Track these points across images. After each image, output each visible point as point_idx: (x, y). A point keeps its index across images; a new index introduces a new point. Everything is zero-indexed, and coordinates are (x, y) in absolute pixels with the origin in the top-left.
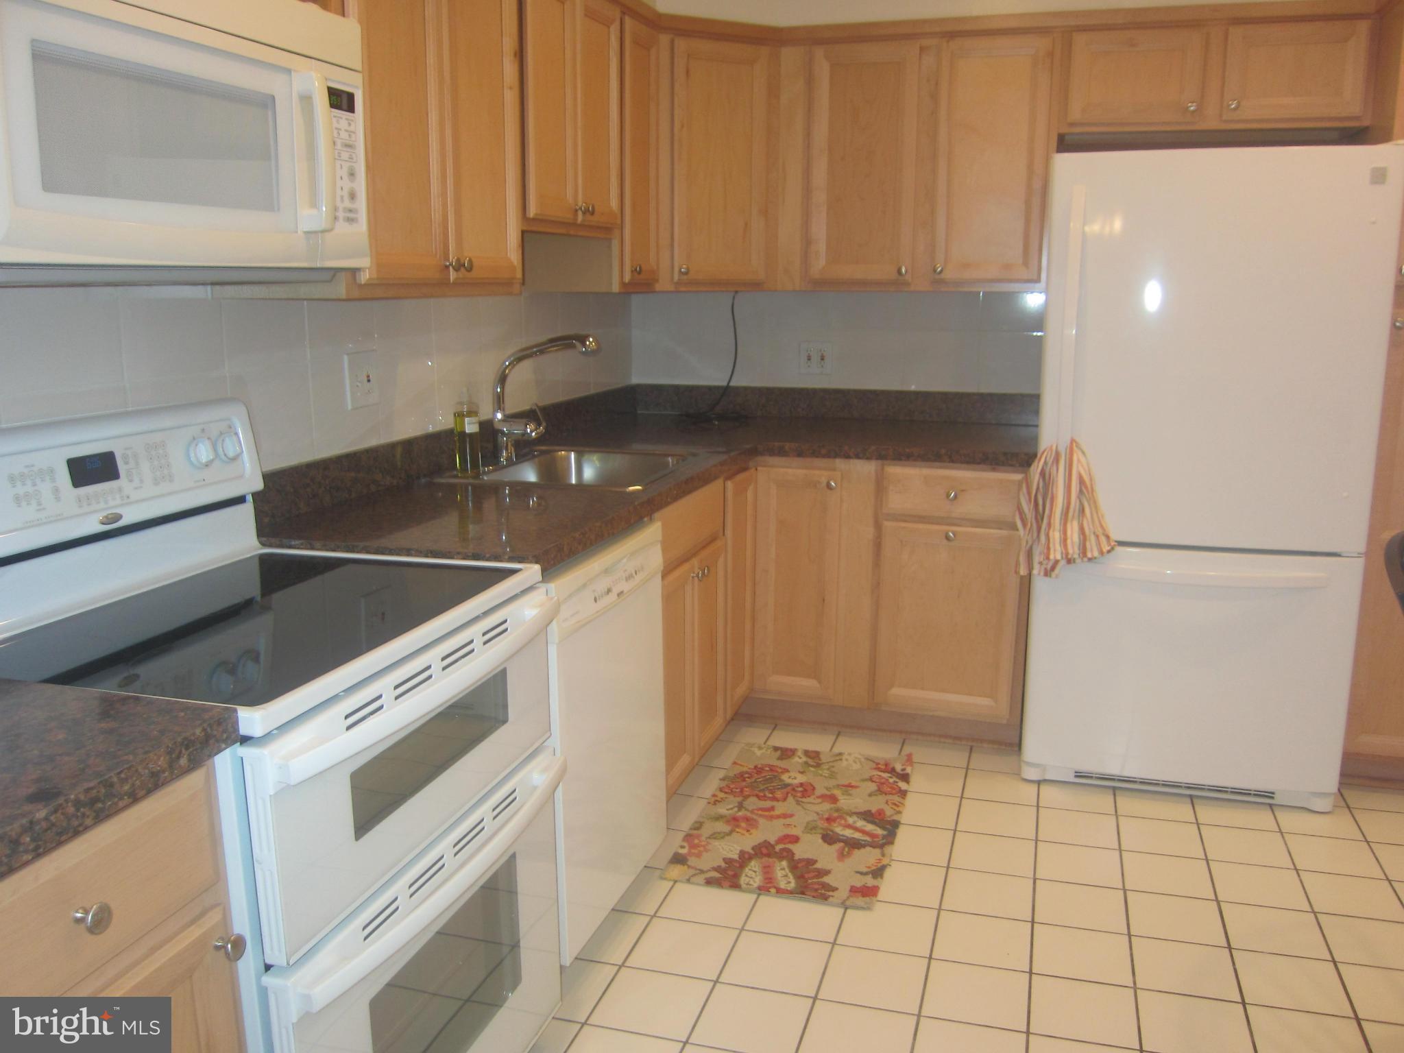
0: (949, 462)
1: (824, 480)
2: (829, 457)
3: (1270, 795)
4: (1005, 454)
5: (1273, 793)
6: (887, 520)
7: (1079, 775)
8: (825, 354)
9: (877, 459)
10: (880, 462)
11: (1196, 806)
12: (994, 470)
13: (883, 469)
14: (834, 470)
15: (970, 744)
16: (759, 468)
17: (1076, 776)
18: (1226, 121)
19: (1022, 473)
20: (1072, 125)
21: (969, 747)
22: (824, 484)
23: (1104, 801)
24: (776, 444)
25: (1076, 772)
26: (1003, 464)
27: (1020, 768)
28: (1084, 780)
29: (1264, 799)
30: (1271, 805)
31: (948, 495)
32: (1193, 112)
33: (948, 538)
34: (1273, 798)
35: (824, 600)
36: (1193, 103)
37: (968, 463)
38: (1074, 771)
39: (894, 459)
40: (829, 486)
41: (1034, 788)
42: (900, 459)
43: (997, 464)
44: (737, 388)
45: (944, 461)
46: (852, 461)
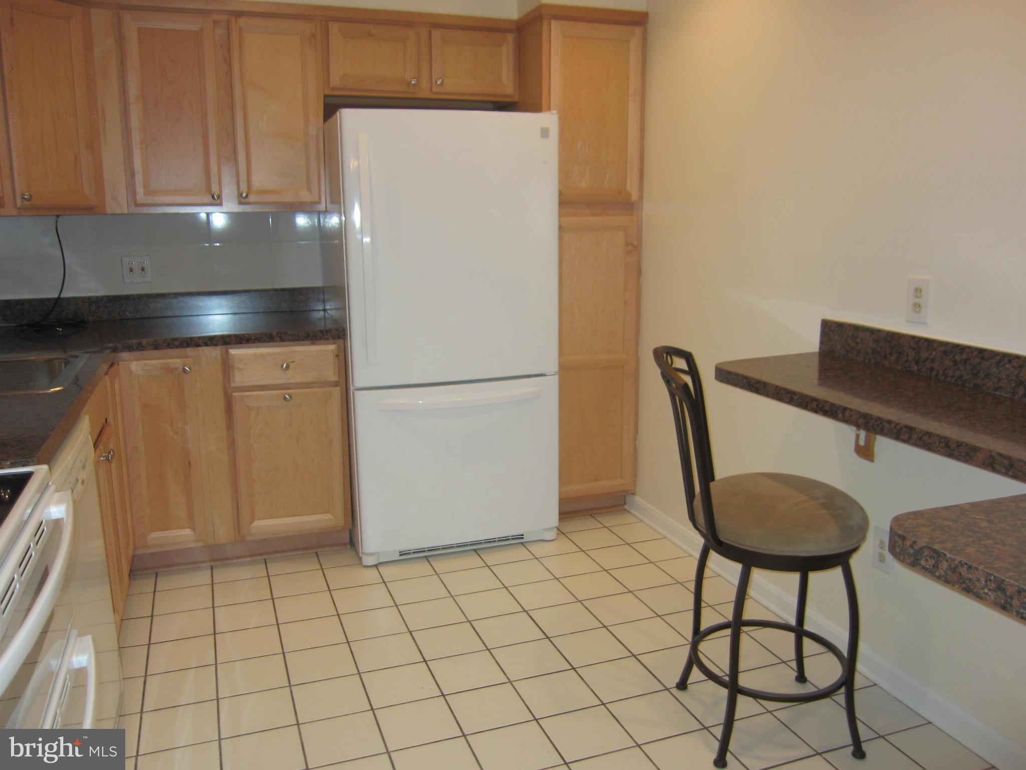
0: (280, 341)
1: (180, 366)
2: (182, 347)
3: (521, 537)
4: (321, 331)
5: (523, 535)
6: (234, 392)
7: (402, 554)
8: (145, 266)
9: (222, 345)
10: (224, 347)
11: (481, 556)
12: (313, 344)
13: (227, 352)
14: (186, 357)
15: (315, 551)
16: (120, 363)
17: (400, 555)
18: (435, 93)
19: (334, 343)
20: (333, 89)
21: (315, 554)
22: (181, 370)
23: (423, 568)
24: (134, 341)
25: (400, 552)
26: (321, 339)
27: (360, 559)
28: (406, 557)
29: (519, 540)
30: (522, 543)
31: (282, 366)
32: (414, 85)
33: (285, 398)
34: (523, 538)
35: (190, 463)
36: (414, 78)
37: (294, 340)
38: (398, 552)
39: (236, 344)
40: (184, 370)
41: (374, 571)
42: (241, 343)
43: (317, 339)
44: (68, 299)
45: (276, 341)
46: (200, 348)
